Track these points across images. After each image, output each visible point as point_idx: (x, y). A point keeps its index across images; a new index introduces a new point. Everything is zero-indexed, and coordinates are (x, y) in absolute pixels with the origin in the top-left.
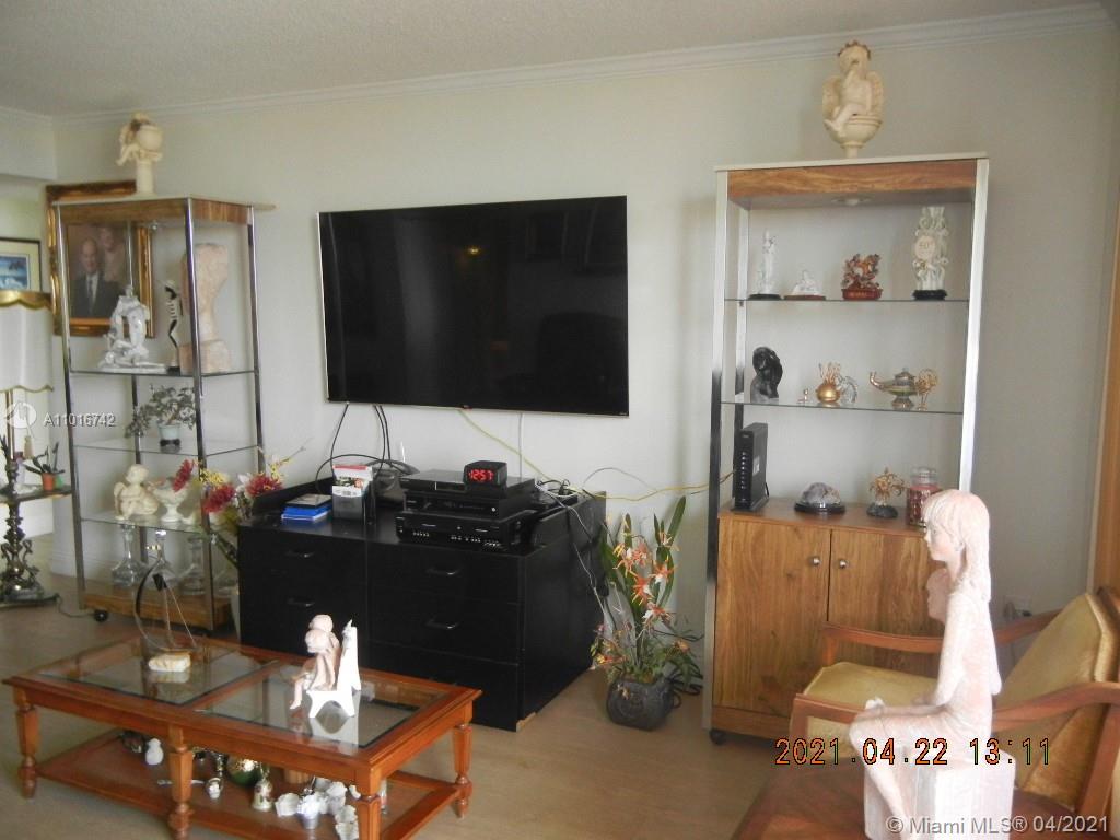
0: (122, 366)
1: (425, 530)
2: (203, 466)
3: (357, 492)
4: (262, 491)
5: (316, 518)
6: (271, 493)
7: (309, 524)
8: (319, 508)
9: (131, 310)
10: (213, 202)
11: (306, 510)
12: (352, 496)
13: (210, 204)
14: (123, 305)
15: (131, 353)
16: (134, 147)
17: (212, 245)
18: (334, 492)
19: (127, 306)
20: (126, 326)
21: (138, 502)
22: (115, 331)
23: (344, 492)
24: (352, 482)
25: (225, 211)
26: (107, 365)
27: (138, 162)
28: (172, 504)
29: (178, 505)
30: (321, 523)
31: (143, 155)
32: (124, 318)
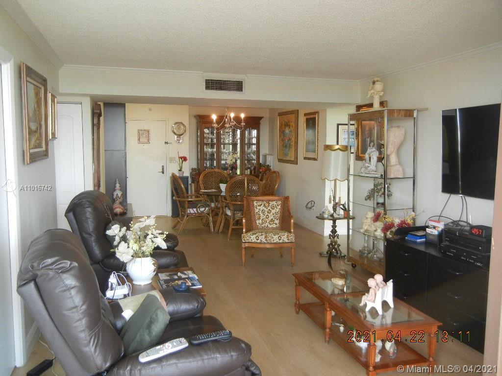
0: (366, 173)
1: (451, 252)
2: (385, 214)
3: (435, 232)
4: (402, 226)
5: (419, 240)
6: (405, 228)
7: (416, 243)
8: (421, 237)
9: (372, 152)
10: (397, 110)
11: (415, 237)
12: (433, 233)
13: (396, 111)
14: (369, 150)
15: (369, 168)
16: (372, 91)
17: (398, 127)
18: (427, 231)
19: (371, 151)
20: (370, 158)
21: (369, 225)
22: (365, 160)
23: (431, 232)
24: (434, 227)
25: (403, 113)
26: (362, 173)
27: (374, 96)
28: (379, 228)
29: (381, 228)
30: (421, 243)
31: (375, 94)
32: (369, 155)
